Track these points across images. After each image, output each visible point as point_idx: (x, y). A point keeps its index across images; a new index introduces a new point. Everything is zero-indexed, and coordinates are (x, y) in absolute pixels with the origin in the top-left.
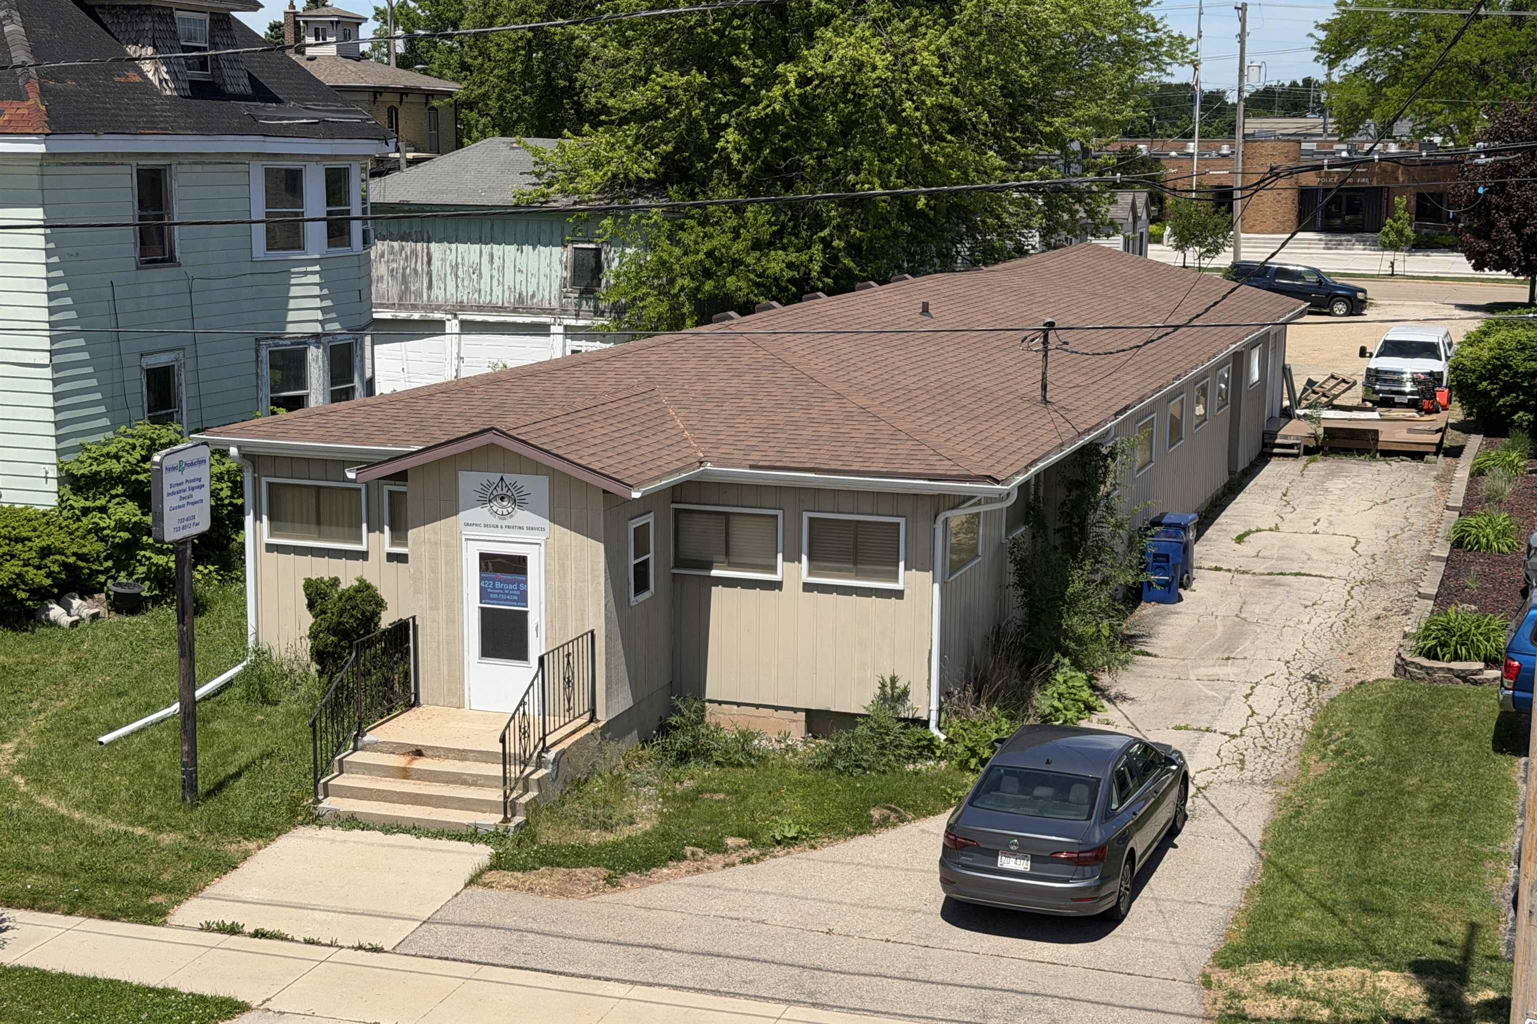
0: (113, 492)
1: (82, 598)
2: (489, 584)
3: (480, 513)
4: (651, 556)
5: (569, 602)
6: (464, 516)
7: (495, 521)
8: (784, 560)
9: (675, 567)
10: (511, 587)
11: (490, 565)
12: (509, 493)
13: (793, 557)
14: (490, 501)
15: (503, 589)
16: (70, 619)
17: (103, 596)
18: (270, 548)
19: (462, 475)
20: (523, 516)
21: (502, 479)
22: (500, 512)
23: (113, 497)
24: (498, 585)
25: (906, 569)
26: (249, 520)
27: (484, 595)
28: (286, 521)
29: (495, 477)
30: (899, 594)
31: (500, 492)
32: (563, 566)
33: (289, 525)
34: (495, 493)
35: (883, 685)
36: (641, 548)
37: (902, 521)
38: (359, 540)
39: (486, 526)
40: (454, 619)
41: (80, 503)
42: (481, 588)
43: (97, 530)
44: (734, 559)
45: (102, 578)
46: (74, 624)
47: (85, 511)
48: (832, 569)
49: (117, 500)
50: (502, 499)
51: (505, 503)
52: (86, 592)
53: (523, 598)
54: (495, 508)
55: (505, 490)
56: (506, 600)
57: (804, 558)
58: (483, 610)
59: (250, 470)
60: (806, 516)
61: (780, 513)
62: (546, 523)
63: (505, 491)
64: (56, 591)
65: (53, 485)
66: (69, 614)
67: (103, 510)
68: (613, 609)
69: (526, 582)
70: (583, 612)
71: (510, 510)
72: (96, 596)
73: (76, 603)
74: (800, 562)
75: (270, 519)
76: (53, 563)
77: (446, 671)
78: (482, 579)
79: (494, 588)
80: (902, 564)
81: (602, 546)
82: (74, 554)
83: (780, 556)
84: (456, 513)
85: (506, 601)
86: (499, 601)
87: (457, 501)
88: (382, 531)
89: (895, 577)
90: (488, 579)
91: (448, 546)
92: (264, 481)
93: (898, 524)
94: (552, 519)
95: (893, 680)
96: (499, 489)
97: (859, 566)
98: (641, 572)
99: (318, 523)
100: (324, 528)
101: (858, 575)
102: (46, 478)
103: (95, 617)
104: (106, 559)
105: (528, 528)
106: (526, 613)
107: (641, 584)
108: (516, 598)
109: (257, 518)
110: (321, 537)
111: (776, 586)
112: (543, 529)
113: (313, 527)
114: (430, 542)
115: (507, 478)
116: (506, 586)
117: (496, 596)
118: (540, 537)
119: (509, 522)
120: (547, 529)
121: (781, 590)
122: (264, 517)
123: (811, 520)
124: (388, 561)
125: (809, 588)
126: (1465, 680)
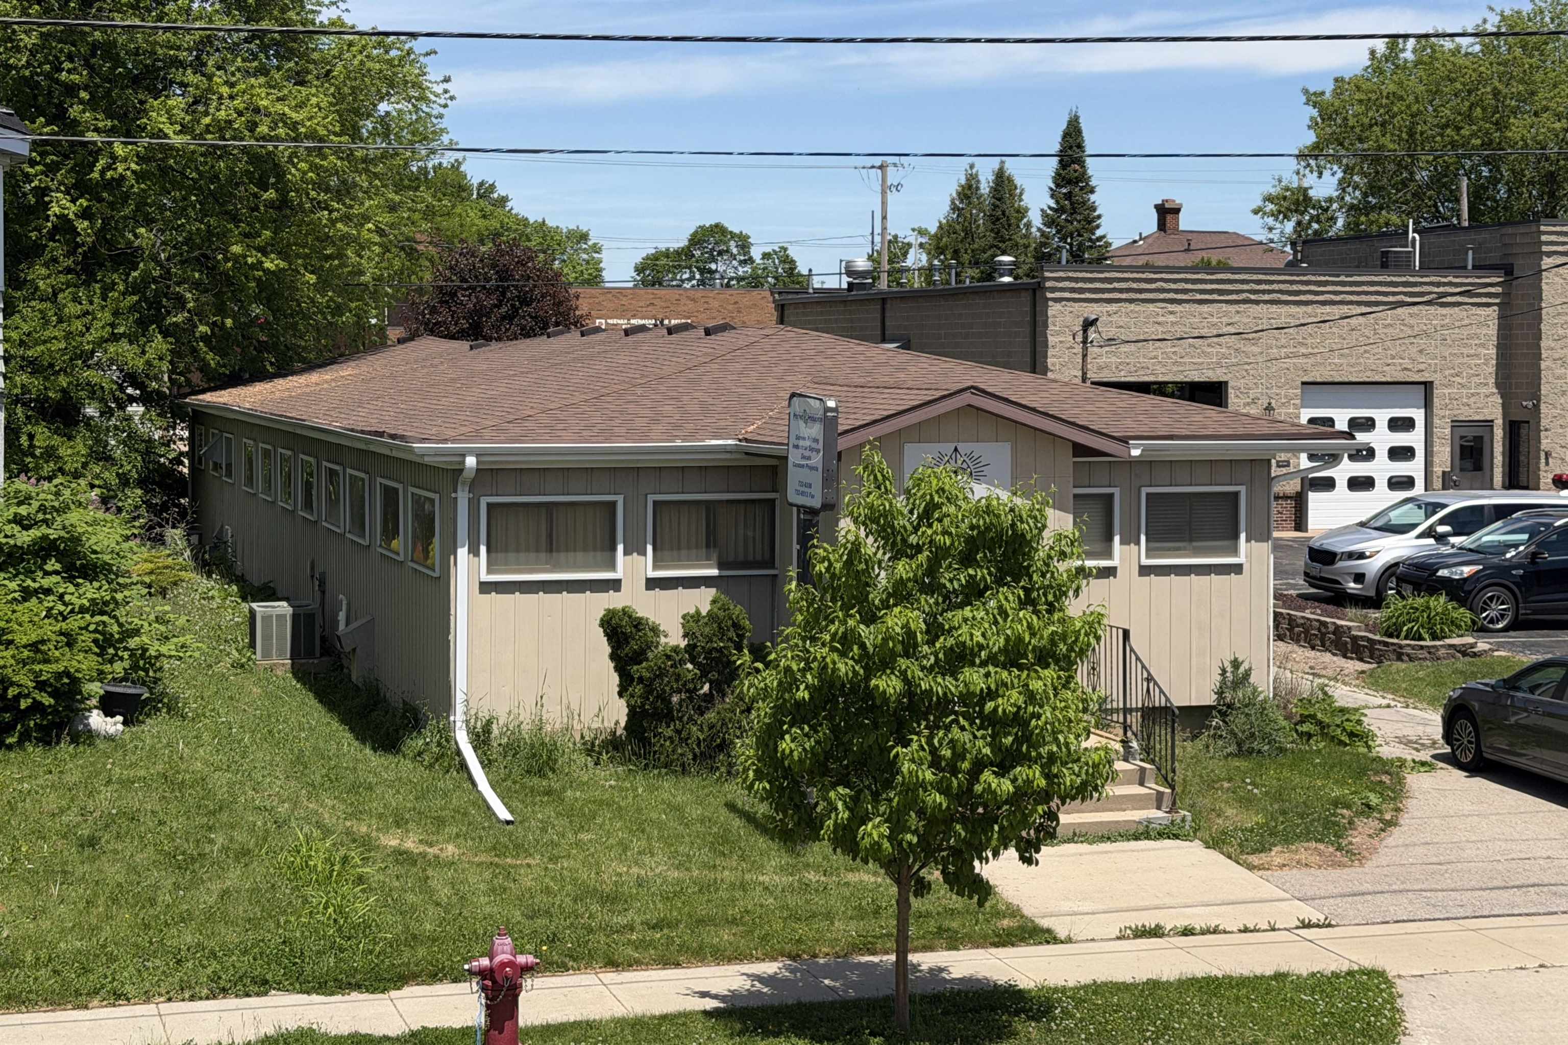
8: (1122, 542)
12: (965, 466)
13: (1130, 539)
18: (486, 588)
19: (907, 447)
21: (956, 450)
25: (1248, 540)
26: (462, 554)
28: (509, 551)
29: (949, 448)
30: (1237, 569)
33: (513, 554)
35: (1224, 671)
37: (1242, 489)
38: (612, 566)
48: (1169, 549)
55: (959, 462)
57: (1143, 538)
59: (467, 489)
60: (1145, 491)
61: (1116, 491)
74: (1138, 543)
75: (490, 550)
80: (1243, 536)
83: (1117, 539)
88: (643, 553)
89: (1235, 552)
92: (484, 501)
93: (1236, 495)
95: (1236, 664)
96: (953, 462)
97: (1195, 544)
99: (551, 548)
100: (559, 555)
101: (1197, 553)
109: (474, 551)
110: (555, 567)
111: (1112, 572)
113: (543, 556)
115: (963, 448)
121: (1115, 577)
122: (483, 549)
123: (1148, 494)
124: (647, 589)
125: (1145, 571)
126: (1464, 654)
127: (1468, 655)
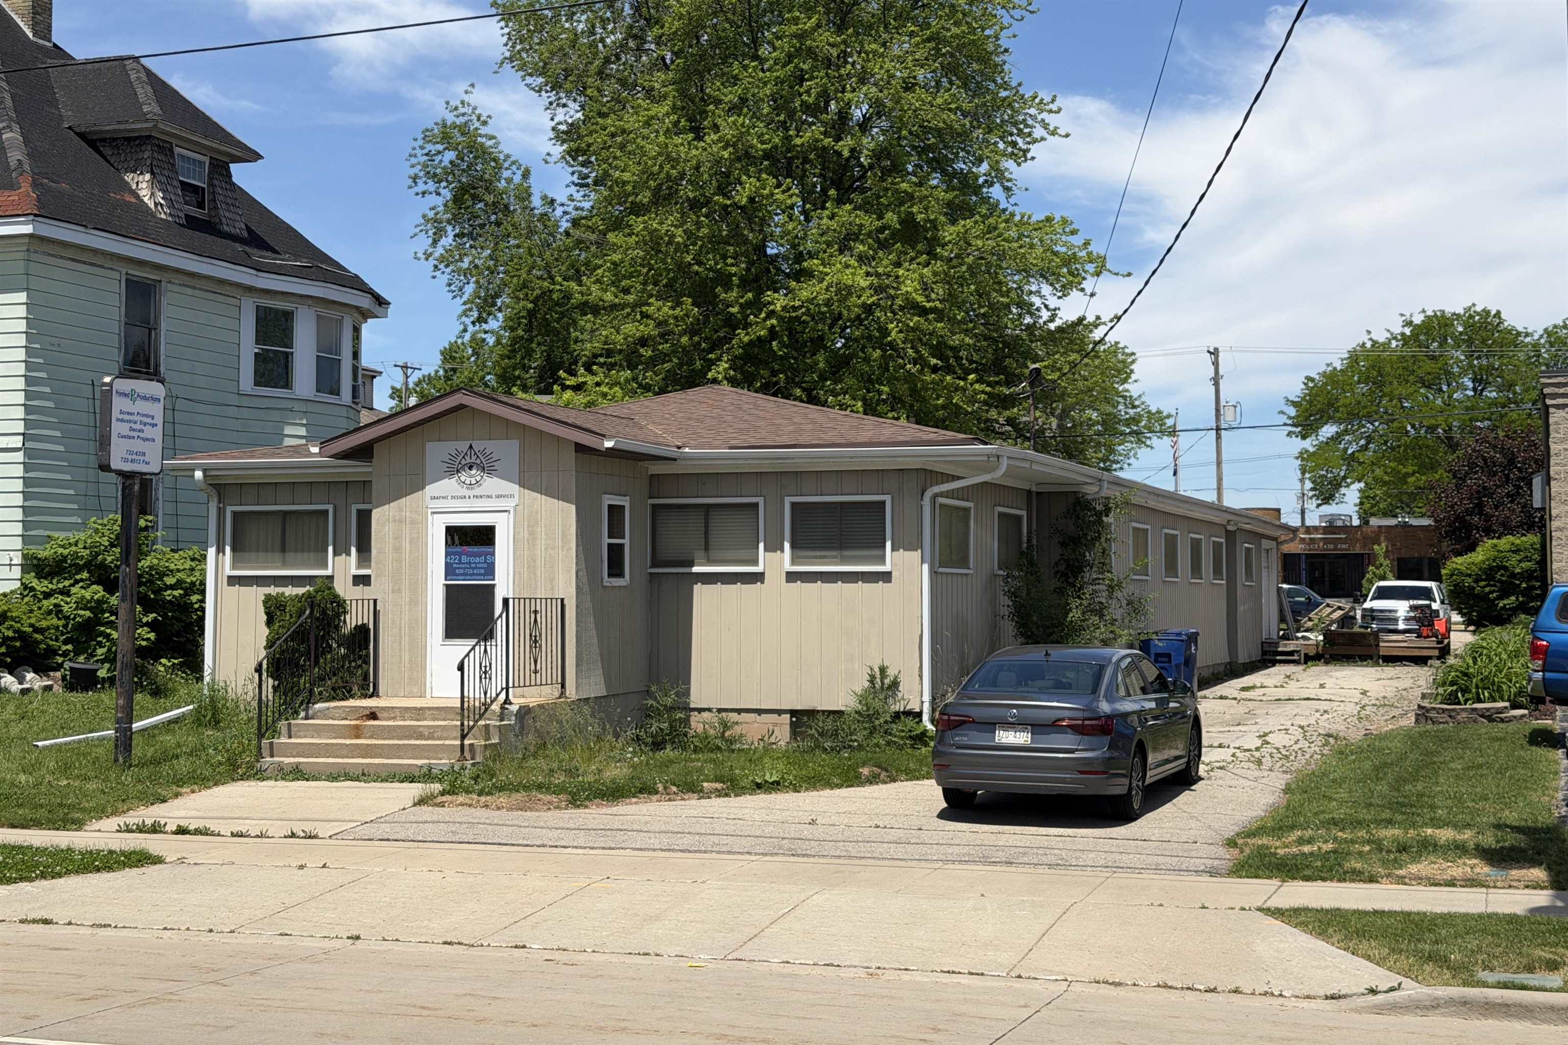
0: (78, 577)
1: (35, 672)
2: (455, 559)
3: (447, 485)
4: (626, 541)
5: (538, 572)
6: (431, 489)
7: (465, 492)
8: (766, 550)
9: (653, 566)
10: (477, 560)
11: (456, 538)
12: (478, 461)
13: (774, 546)
14: (458, 471)
15: (470, 563)
16: (20, 687)
17: (58, 674)
18: (233, 581)
19: (429, 446)
20: (492, 484)
21: (471, 447)
22: (468, 482)
23: (77, 582)
24: (464, 559)
25: (894, 549)
26: (212, 552)
27: (450, 571)
28: (250, 551)
29: (463, 446)
30: (886, 577)
31: (468, 460)
32: (532, 534)
33: (253, 555)
34: (463, 462)
35: (872, 676)
36: (615, 529)
37: (887, 498)
38: (324, 564)
39: (453, 497)
40: (418, 600)
41: (41, 586)
42: (446, 563)
43: (57, 611)
44: (714, 554)
45: (60, 660)
46: (24, 692)
47: (47, 595)
48: (812, 557)
49: (81, 584)
50: (470, 468)
51: (474, 472)
52: (41, 670)
53: (490, 571)
54: (463, 478)
55: (474, 458)
56: (473, 574)
57: (787, 546)
58: (448, 587)
59: (216, 500)
60: (788, 501)
61: (760, 500)
62: (514, 488)
63: (473, 460)
64: (9, 660)
65: (17, 572)
66: (21, 683)
67: (65, 592)
68: (585, 579)
69: (493, 554)
70: (552, 580)
71: (478, 478)
72: (52, 674)
73: (30, 676)
74: (782, 551)
75: (234, 550)
76: (8, 629)
77: (407, 657)
78: (447, 554)
79: (460, 563)
80: (889, 545)
81: (573, 507)
82: (31, 625)
83: (761, 546)
84: (423, 488)
85: (472, 576)
86: (465, 576)
87: (424, 474)
88: (348, 554)
89: (881, 559)
90: (455, 554)
91: (413, 522)
92: (229, 510)
93: (882, 504)
94: (522, 484)
95: (883, 670)
96: (468, 458)
97: (842, 552)
98: (616, 553)
99: (283, 550)
100: (290, 556)
101: (844, 561)
102: (10, 565)
103: (48, 688)
104: (65, 642)
105: (498, 497)
106: (493, 586)
107: (616, 569)
108: (482, 571)
109: (220, 550)
110: (284, 566)
111: (758, 578)
112: (512, 496)
113: (278, 556)
114: (394, 521)
115: (478, 446)
116: (472, 560)
117: (462, 571)
118: (509, 504)
119: (477, 491)
120: (517, 496)
121: (763, 583)
122: (228, 549)
123: (793, 505)
124: (354, 585)
125: (791, 577)
126: (1490, 719)
127: (1494, 720)
